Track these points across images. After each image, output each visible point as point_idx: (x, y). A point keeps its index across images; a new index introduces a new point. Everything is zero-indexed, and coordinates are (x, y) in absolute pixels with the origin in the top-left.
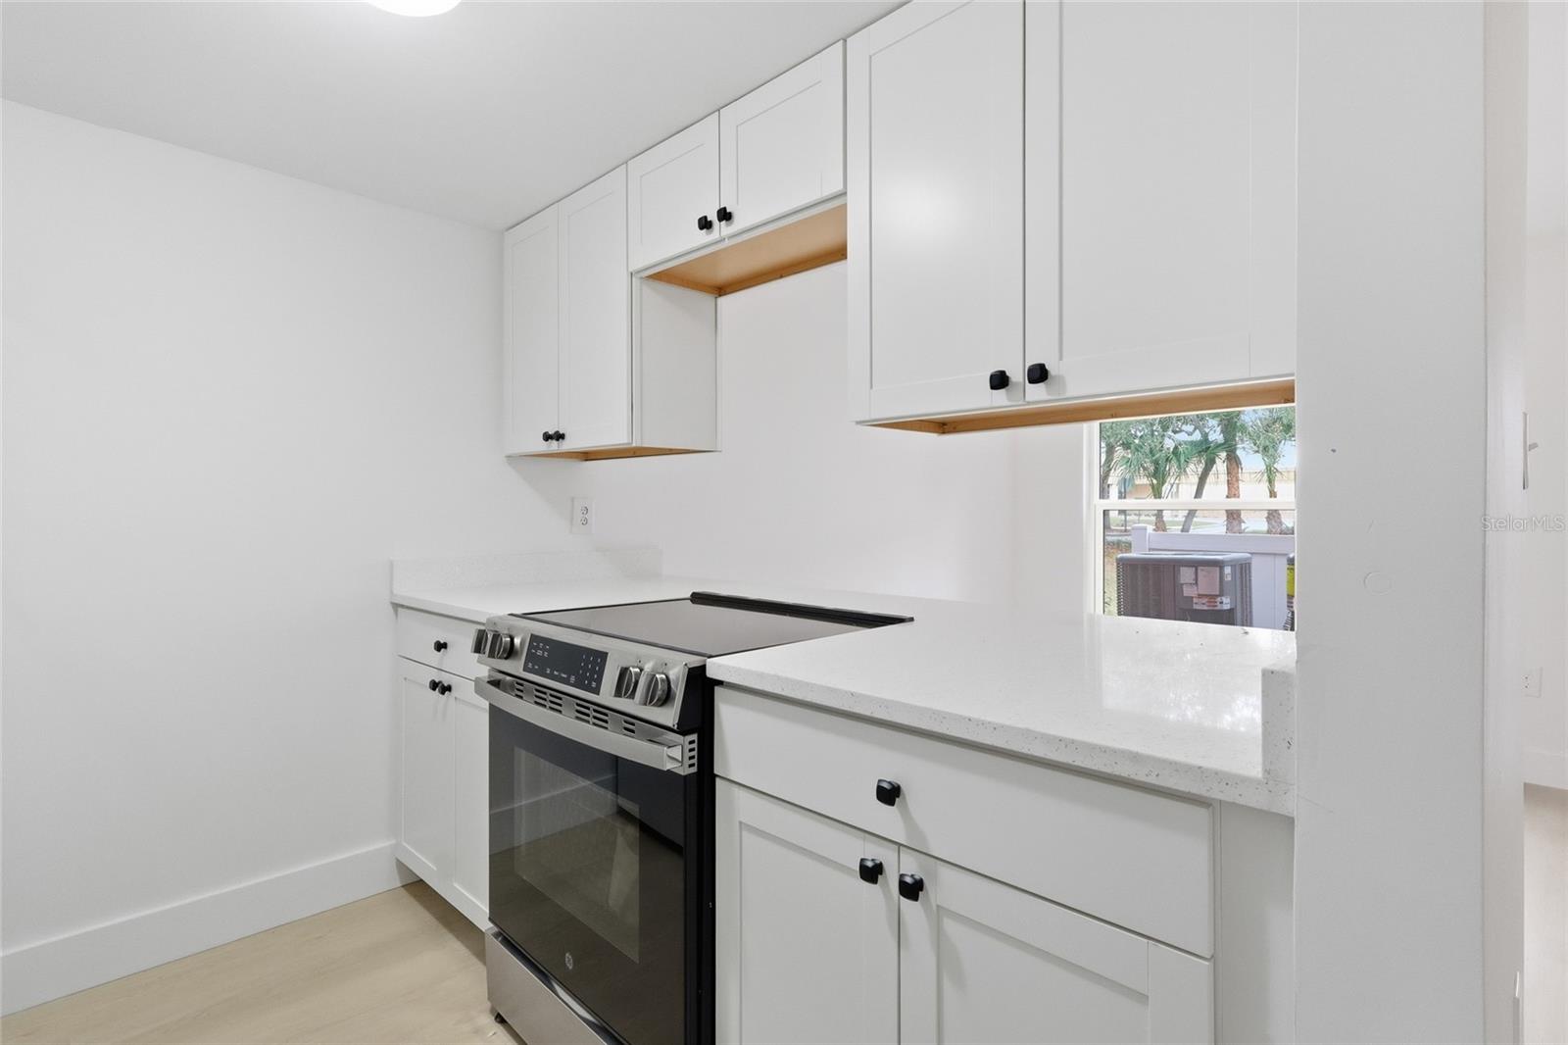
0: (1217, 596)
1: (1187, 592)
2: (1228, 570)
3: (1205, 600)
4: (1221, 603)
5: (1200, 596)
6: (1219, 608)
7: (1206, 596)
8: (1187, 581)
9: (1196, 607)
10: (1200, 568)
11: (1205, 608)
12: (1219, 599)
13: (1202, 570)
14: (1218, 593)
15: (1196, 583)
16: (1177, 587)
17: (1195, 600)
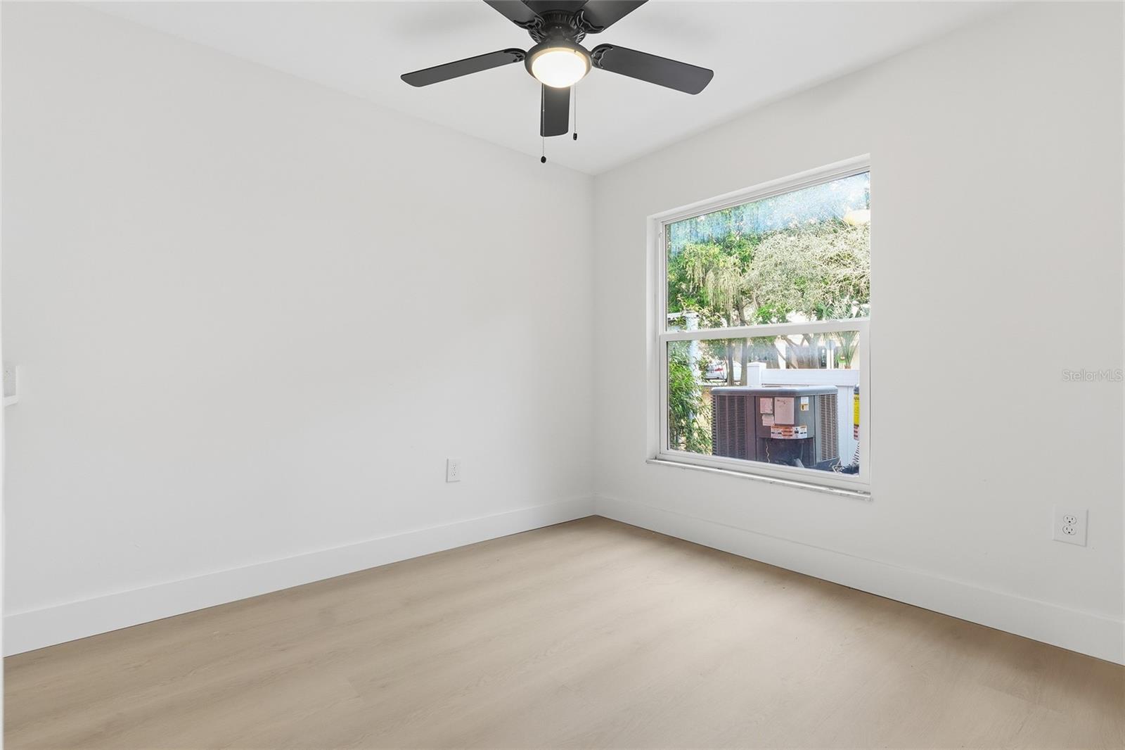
0: (792, 426)
1: (767, 421)
2: (805, 401)
3: (780, 430)
4: (797, 432)
5: (777, 426)
6: (794, 437)
7: (781, 425)
8: (767, 412)
9: (773, 436)
10: (776, 399)
11: (782, 438)
12: (794, 429)
13: (778, 401)
14: (793, 423)
15: (773, 414)
16: (758, 416)
17: (772, 430)
